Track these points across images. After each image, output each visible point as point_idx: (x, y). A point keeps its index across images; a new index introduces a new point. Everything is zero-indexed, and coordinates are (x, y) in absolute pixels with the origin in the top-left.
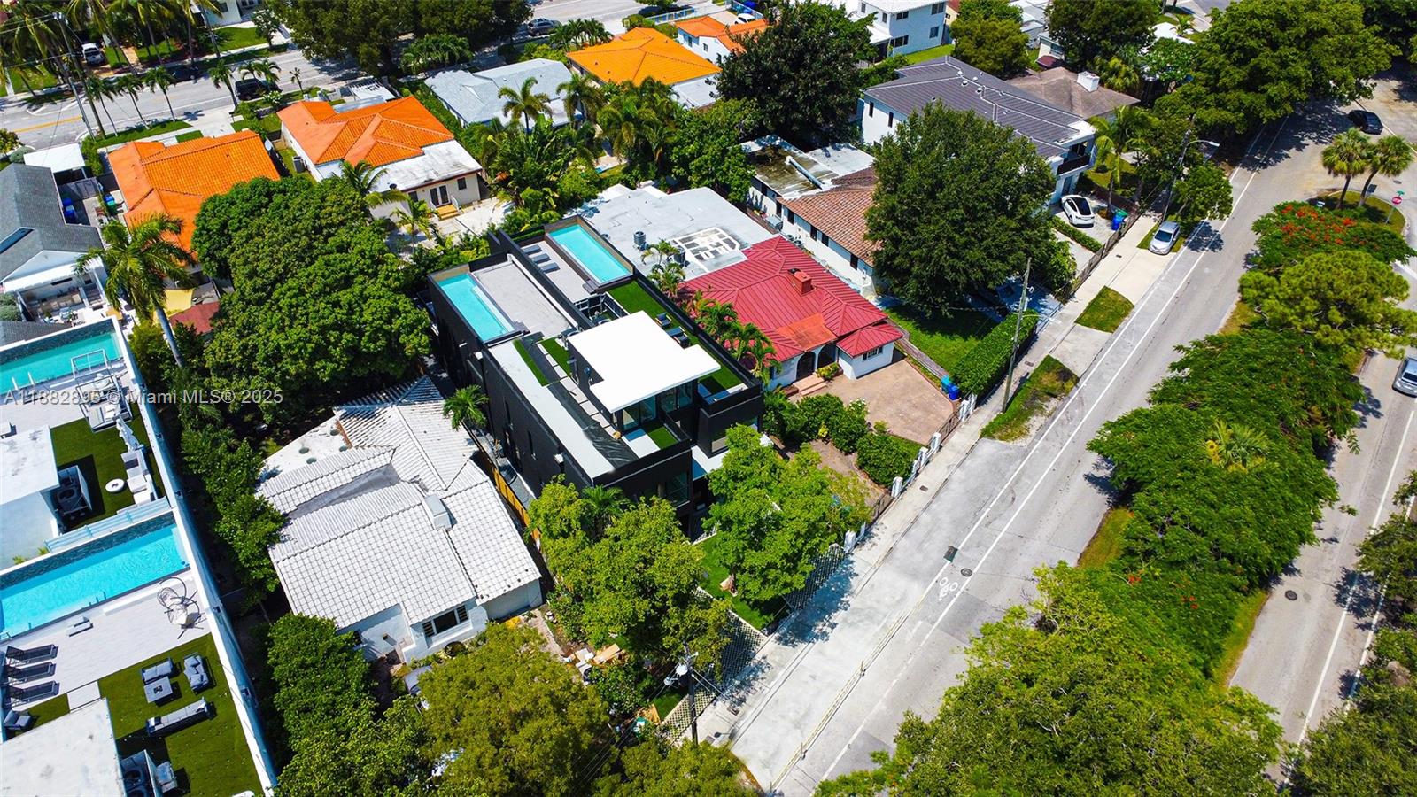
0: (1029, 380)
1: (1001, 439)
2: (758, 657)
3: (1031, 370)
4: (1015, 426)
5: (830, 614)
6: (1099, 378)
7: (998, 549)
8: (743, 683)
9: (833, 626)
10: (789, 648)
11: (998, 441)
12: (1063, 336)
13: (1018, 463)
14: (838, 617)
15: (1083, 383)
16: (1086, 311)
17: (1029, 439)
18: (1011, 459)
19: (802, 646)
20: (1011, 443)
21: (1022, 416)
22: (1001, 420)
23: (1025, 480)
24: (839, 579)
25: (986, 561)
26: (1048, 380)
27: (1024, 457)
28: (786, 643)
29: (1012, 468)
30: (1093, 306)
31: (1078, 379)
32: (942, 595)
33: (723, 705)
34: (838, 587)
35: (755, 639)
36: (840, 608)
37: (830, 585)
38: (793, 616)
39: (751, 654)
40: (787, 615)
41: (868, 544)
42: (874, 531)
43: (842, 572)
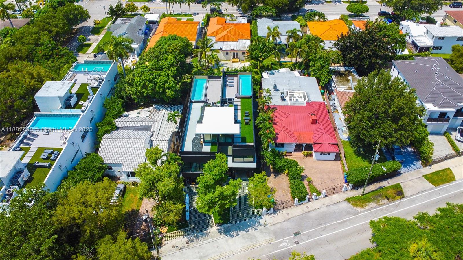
0: (383, 189)
1: (352, 204)
2: (208, 231)
3: (387, 185)
4: (362, 202)
5: (240, 230)
6: (413, 201)
7: (315, 241)
8: (197, 236)
9: (238, 235)
10: (219, 234)
11: (350, 205)
12: (412, 179)
13: (351, 215)
14: (242, 233)
15: (404, 200)
16: (431, 174)
17: (363, 209)
18: (349, 213)
19: (223, 235)
20: (355, 208)
21: (369, 200)
22: (358, 198)
23: (348, 223)
24: (253, 221)
25: (307, 243)
26: (391, 192)
27: (355, 215)
28: (219, 232)
29: (347, 216)
30: (437, 173)
31: (404, 197)
32: (281, 245)
33: (186, 239)
34: (250, 223)
35: (212, 225)
36: (245, 230)
37: (248, 222)
38: (228, 225)
39: (206, 229)
40: (227, 223)
41: (272, 216)
42: (278, 213)
43: (256, 220)
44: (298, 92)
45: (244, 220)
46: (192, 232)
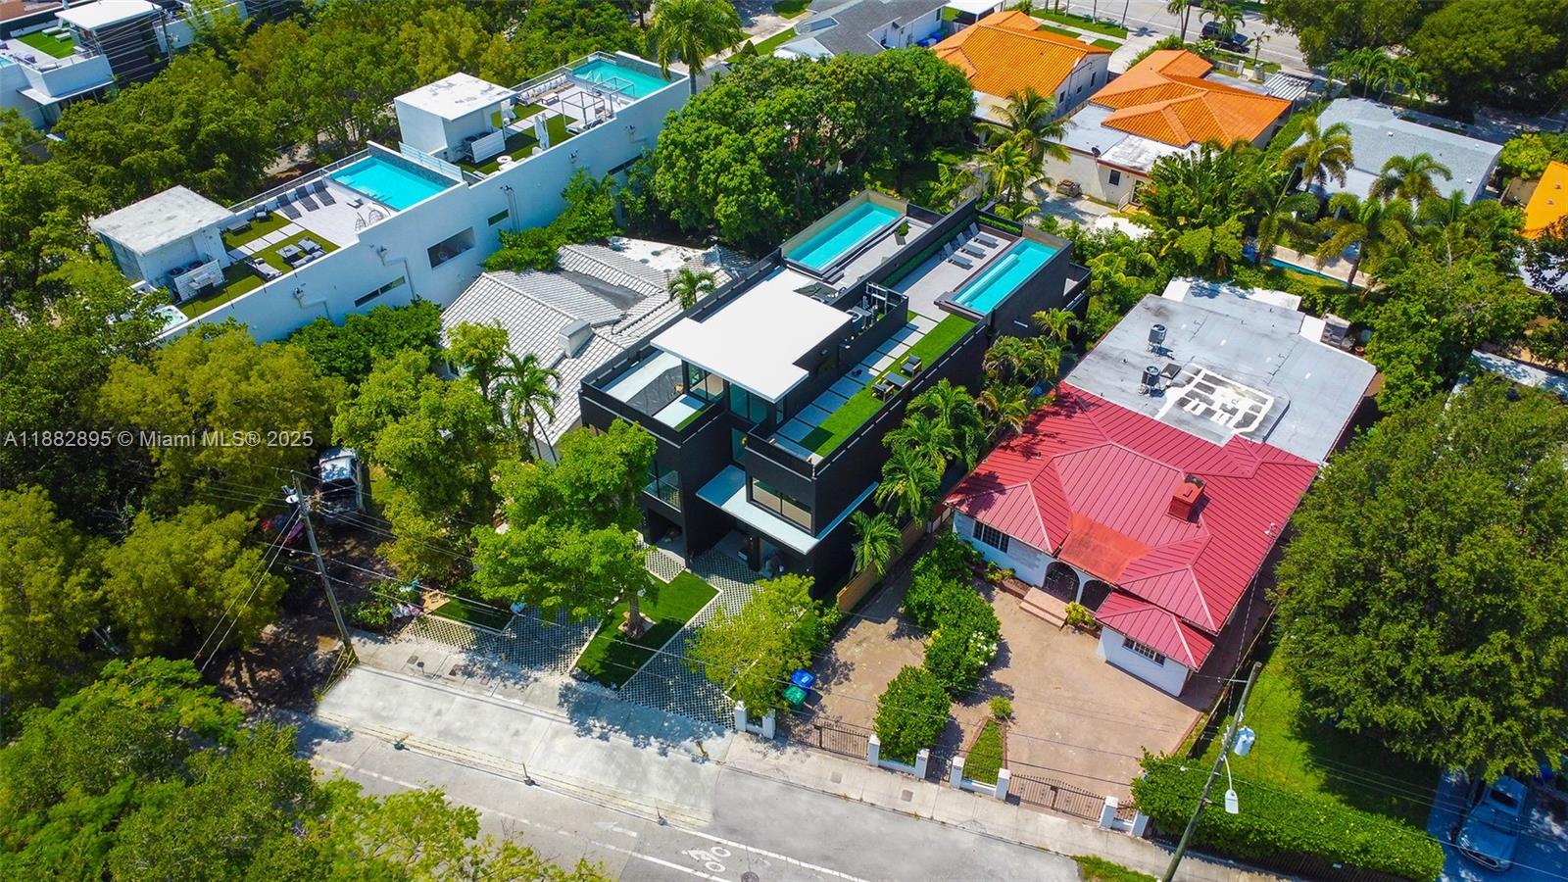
2: (536, 674)
5: (622, 729)
8: (495, 669)
9: (604, 737)
10: (557, 701)
14: (622, 740)
19: (564, 713)
24: (684, 724)
28: (561, 695)
32: (693, 853)
33: (461, 659)
34: (671, 728)
35: (561, 665)
36: (636, 738)
37: (671, 718)
38: (607, 692)
39: (538, 665)
40: (607, 685)
41: (761, 747)
42: (790, 750)
43: (699, 727)
44: (1244, 388)
45: (662, 706)
46: (496, 651)
